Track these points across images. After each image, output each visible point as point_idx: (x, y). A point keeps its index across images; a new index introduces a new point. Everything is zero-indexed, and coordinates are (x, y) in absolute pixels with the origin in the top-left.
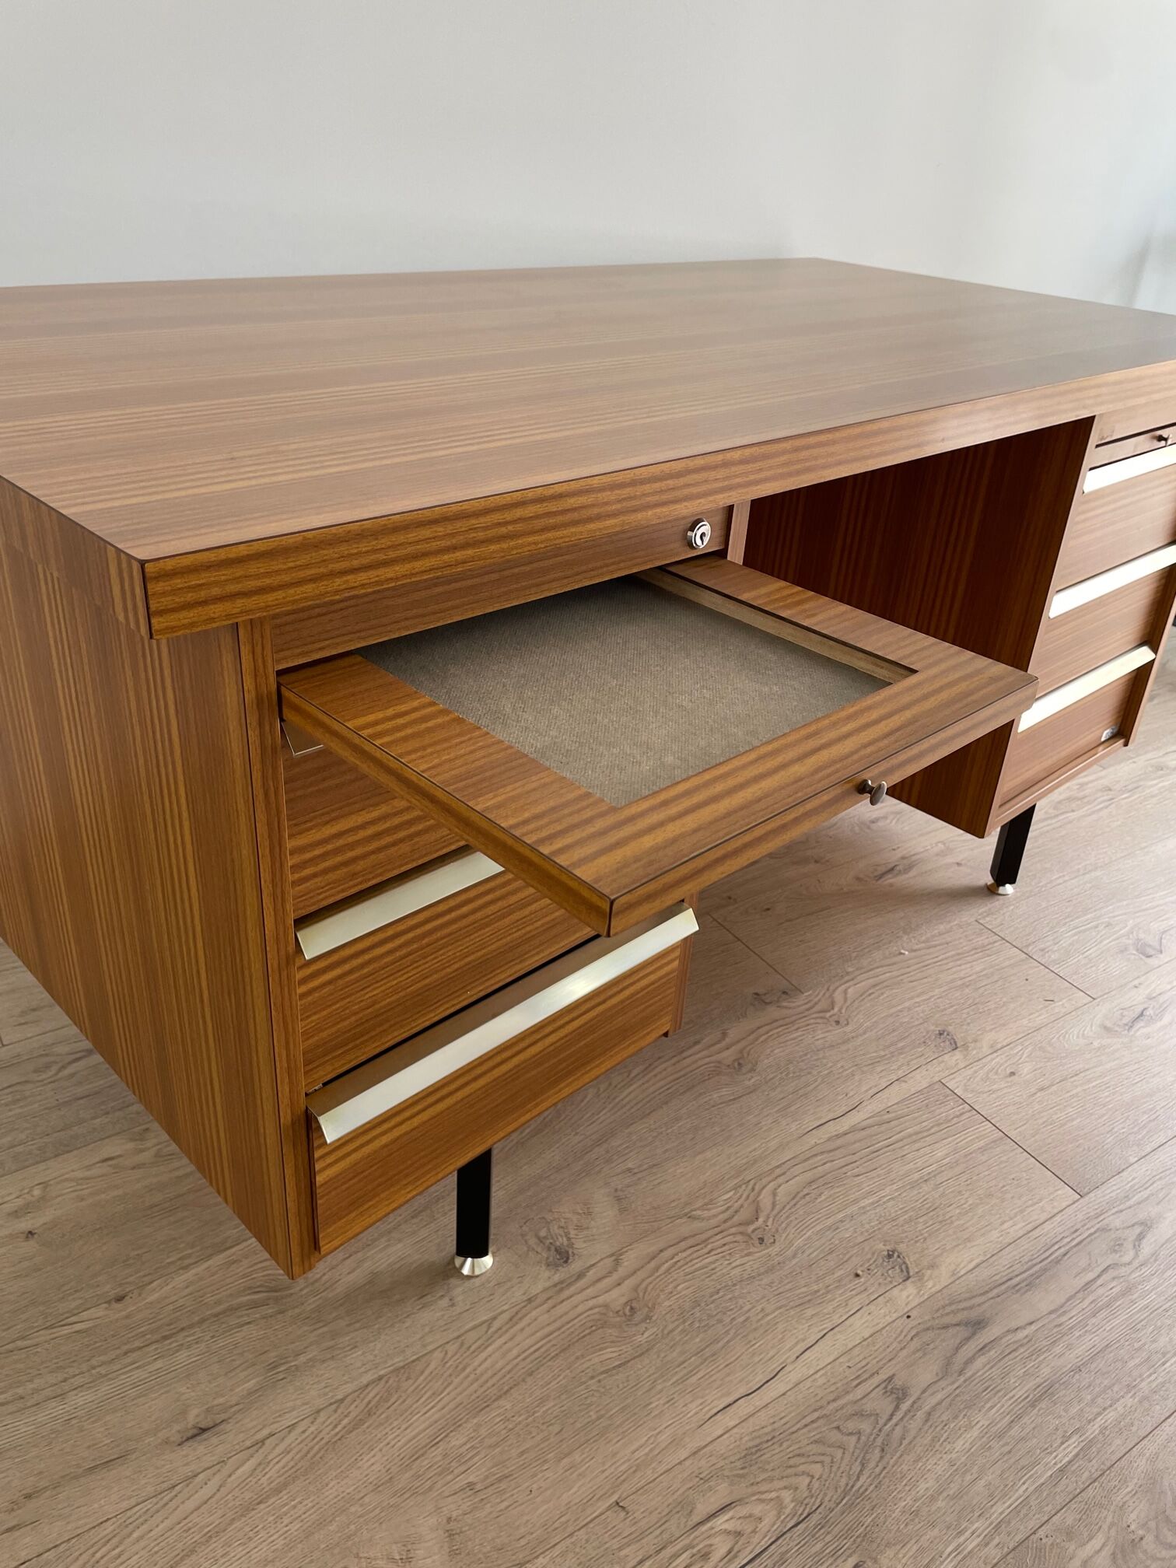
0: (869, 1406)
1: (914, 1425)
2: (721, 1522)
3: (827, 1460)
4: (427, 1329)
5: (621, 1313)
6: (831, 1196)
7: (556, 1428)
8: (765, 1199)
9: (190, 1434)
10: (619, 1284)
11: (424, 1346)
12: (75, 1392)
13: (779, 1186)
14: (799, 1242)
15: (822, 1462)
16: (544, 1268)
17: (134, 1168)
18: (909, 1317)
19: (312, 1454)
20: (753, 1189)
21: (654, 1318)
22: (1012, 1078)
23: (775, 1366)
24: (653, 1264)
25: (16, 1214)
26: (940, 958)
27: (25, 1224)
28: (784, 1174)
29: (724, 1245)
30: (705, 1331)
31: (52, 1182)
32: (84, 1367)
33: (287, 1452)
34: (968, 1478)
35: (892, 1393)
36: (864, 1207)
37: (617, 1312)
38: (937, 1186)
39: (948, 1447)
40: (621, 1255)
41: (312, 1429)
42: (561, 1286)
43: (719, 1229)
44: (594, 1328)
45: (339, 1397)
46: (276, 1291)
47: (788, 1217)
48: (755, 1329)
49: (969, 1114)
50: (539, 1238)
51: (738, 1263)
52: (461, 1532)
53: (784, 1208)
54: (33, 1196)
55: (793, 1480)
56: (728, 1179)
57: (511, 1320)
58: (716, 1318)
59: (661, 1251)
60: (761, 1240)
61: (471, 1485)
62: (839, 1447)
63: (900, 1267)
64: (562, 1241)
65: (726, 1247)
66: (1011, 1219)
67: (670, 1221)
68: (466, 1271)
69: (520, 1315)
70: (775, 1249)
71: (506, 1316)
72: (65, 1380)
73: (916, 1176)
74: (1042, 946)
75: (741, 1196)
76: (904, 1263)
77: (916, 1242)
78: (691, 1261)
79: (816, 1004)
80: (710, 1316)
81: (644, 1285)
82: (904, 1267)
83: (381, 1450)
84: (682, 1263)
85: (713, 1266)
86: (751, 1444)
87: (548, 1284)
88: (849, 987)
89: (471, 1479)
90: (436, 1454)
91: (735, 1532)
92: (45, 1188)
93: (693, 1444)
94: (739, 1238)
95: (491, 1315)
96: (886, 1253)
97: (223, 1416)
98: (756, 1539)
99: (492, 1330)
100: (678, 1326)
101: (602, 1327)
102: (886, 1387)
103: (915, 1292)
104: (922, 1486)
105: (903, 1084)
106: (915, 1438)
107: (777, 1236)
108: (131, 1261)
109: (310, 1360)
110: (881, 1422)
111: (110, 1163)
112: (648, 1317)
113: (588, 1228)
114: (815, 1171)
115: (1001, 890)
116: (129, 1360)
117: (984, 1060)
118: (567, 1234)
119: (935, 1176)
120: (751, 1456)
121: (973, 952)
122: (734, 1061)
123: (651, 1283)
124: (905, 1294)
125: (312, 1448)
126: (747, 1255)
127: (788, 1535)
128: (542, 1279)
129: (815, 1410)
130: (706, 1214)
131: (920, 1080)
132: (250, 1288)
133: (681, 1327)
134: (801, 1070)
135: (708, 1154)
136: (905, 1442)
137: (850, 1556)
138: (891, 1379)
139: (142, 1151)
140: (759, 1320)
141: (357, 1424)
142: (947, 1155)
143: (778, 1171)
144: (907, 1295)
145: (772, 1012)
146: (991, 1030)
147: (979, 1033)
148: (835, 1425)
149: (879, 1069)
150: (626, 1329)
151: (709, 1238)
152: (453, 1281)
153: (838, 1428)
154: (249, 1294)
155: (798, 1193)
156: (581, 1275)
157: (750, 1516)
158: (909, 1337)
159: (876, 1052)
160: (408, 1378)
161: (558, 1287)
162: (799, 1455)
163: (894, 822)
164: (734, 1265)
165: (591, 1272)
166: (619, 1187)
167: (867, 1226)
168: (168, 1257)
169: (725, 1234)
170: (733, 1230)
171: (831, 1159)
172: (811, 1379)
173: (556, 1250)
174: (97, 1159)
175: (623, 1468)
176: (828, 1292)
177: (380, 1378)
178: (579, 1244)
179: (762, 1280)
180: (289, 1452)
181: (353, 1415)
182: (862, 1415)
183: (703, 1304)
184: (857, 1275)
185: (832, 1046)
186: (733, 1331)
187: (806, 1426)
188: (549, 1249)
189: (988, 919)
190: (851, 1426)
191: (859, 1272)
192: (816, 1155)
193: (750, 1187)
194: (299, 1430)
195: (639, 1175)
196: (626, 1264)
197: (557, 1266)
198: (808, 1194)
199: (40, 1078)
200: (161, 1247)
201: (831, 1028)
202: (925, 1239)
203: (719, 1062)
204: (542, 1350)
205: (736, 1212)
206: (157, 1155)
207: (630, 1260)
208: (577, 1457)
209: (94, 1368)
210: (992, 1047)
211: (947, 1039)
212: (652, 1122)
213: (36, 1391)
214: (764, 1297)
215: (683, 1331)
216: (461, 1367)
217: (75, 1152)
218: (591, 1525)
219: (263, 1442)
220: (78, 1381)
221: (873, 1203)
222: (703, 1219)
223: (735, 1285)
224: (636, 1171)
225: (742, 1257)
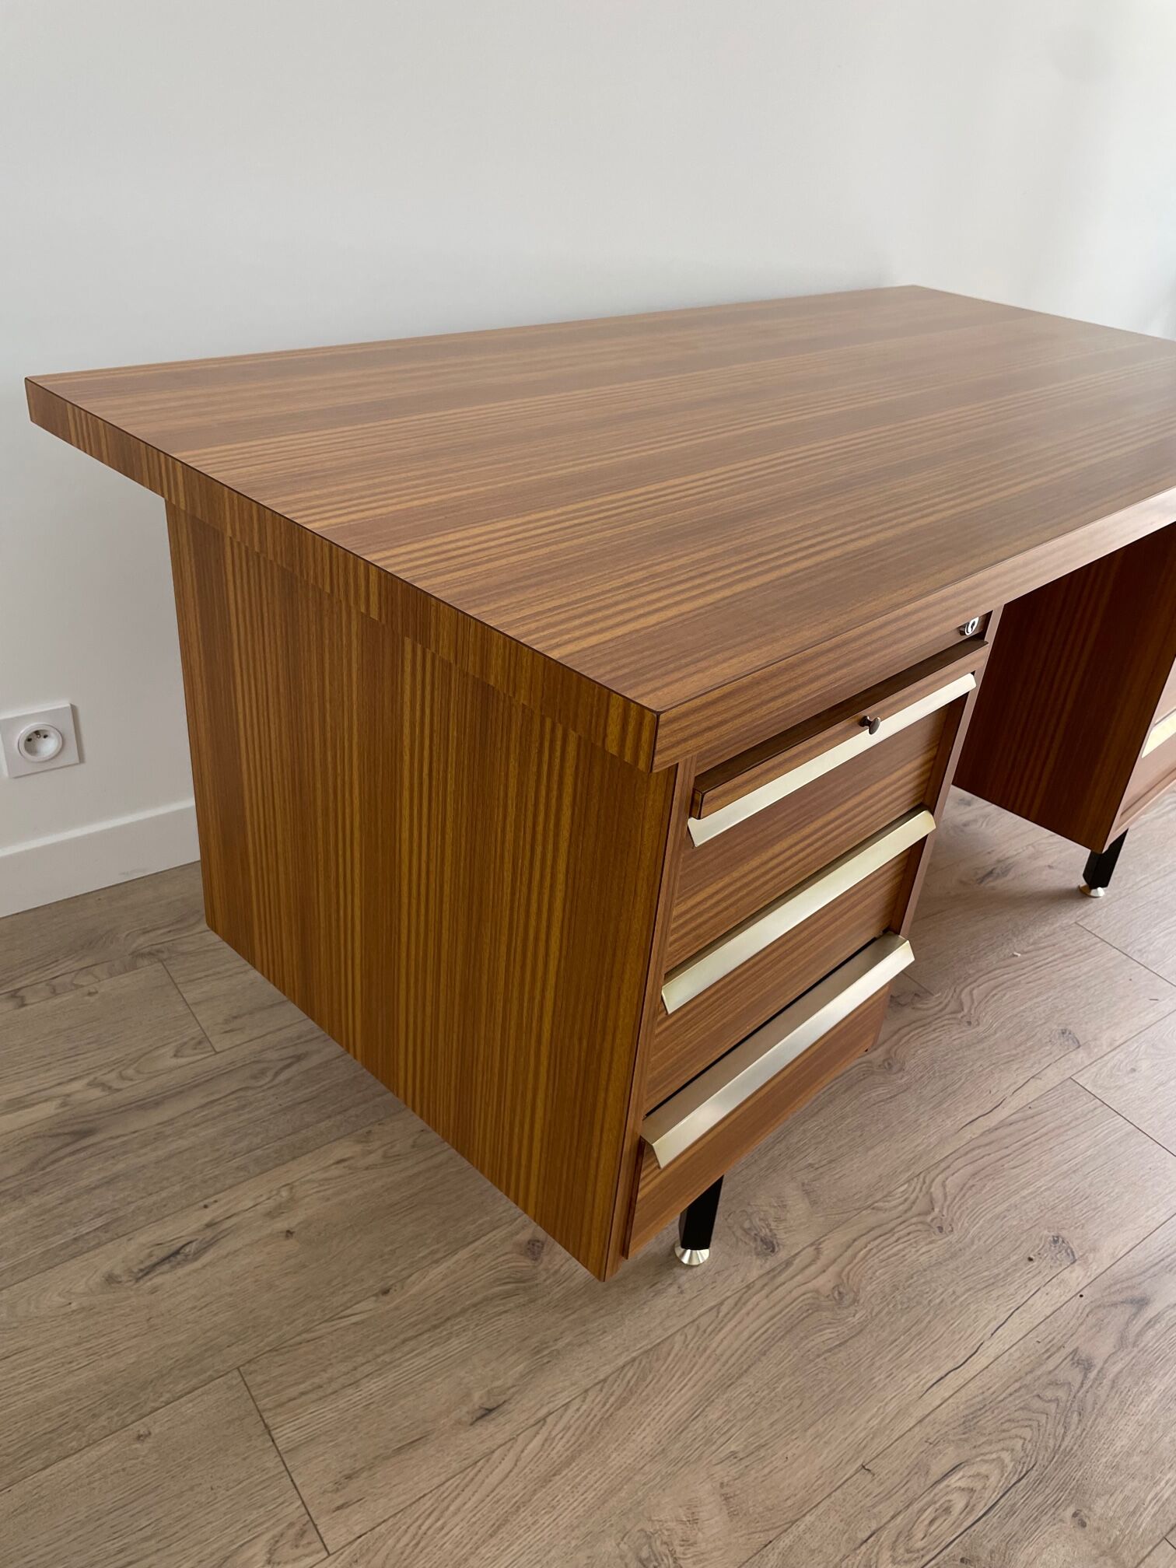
0: (1061, 1376)
1: (1103, 1392)
2: (954, 1481)
3: (1035, 1424)
4: (664, 1315)
5: (831, 1297)
6: (993, 1187)
7: (797, 1402)
8: (937, 1191)
9: (478, 1414)
10: (824, 1271)
11: (666, 1330)
12: (366, 1380)
13: (947, 1179)
14: (973, 1231)
15: (1030, 1426)
16: (755, 1257)
17: (367, 1169)
18: (1081, 1296)
19: (590, 1429)
20: (924, 1182)
21: (861, 1301)
22: (1133, 1075)
23: (973, 1342)
24: (850, 1252)
25: (271, 1215)
26: (1050, 960)
27: (281, 1225)
28: (949, 1167)
29: (909, 1234)
30: (908, 1312)
31: (297, 1184)
32: (370, 1356)
33: (567, 1428)
34: (1156, 1436)
35: (1078, 1363)
36: (1024, 1197)
37: (828, 1297)
38: (1086, 1176)
39: (1134, 1410)
40: (820, 1244)
41: (584, 1407)
42: (774, 1274)
43: (900, 1220)
44: (810, 1311)
45: (602, 1377)
46: (524, 1282)
47: (959, 1208)
48: (951, 1310)
49: (1102, 1109)
50: (744, 1230)
51: (924, 1250)
52: (735, 1495)
53: (954, 1199)
54: (282, 1197)
55: (1008, 1443)
56: (900, 1173)
57: (736, 1305)
58: (915, 1300)
59: (855, 1240)
60: (941, 1229)
61: (734, 1454)
62: (1042, 1413)
63: (1066, 1251)
64: (765, 1232)
65: (911, 1236)
66: (1155, 1205)
67: (856, 1212)
68: (685, 1260)
69: (743, 1301)
70: (953, 1238)
71: (731, 1302)
72: (355, 1369)
73: (1065, 1167)
74: (1139, 947)
75: (915, 1188)
76: (1069, 1247)
77: (1076, 1228)
78: (883, 1249)
79: (947, 1005)
80: (909, 1299)
81: (847, 1269)
82: (1069, 1251)
83: (649, 1425)
84: (875, 1251)
85: (903, 1253)
86: (967, 1412)
87: (762, 1272)
88: (973, 989)
89: (733, 1448)
90: (698, 1425)
91: (968, 1489)
92: (292, 1189)
93: (919, 1413)
94: (920, 1227)
95: (719, 1300)
96: (1051, 1239)
97: (504, 1398)
98: (986, 1495)
99: (721, 1315)
100: (883, 1309)
101: (817, 1311)
102: (1073, 1359)
103: (1083, 1273)
104: (1119, 1444)
105: (1038, 1081)
106: (1105, 1403)
107: (953, 1226)
108: (386, 1257)
109: (568, 1344)
110: (1074, 1390)
111: (346, 1164)
112: (855, 1301)
113: (785, 1220)
114: (976, 1164)
115: (1093, 892)
116: (406, 1349)
117: (1106, 1058)
118: (768, 1225)
119: (1081, 1167)
120: (969, 1424)
121: (1079, 953)
122: (884, 1061)
123: (851, 1269)
124: (1074, 1275)
125: (589, 1424)
126: (931, 1243)
127: (1013, 1490)
128: (756, 1268)
129: (1016, 1381)
130: (888, 1205)
131: (1052, 1077)
132: (498, 1279)
133: (887, 1309)
134: (946, 1069)
135: (878, 1150)
136: (1098, 1406)
137: (1068, 1505)
138: (1075, 1351)
139: (370, 1152)
140: (952, 1302)
141: (623, 1402)
142: (1089, 1147)
143: (943, 1165)
144: (1076, 1277)
145: (909, 1014)
146: (1108, 1028)
147: (1097, 1031)
148: (1035, 1393)
149: (1015, 1067)
150: (838, 1312)
151: (894, 1229)
152: (677, 1271)
153: (1038, 1396)
154: (500, 1285)
155: (965, 1185)
156: (788, 1263)
157: (978, 1474)
158: (1084, 1315)
159: (1008, 1051)
160: (657, 1360)
161: (772, 1274)
162: (1009, 1420)
163: (984, 824)
164: (921, 1252)
165: (797, 1261)
166: (806, 1181)
167: (1031, 1215)
168: (419, 1253)
169: (906, 1224)
170: (914, 1220)
171: (987, 1152)
172: (1007, 1353)
173: (762, 1240)
174: (332, 1162)
175: (862, 1435)
176: (1008, 1275)
177: (634, 1360)
178: (781, 1235)
179: (948, 1265)
180: (569, 1428)
181: (617, 1393)
182: (1057, 1384)
183: (901, 1288)
184: (1030, 1259)
185: (969, 1046)
186: (932, 1313)
187: (1011, 1395)
188: (755, 1240)
189: (1086, 921)
190: (1049, 1394)
191: (1032, 1257)
192: (973, 1149)
193: (921, 1180)
194: (573, 1407)
195: (821, 1170)
196: (826, 1252)
197: (766, 1255)
198: (973, 1186)
199: (260, 1083)
200: (411, 1243)
201: (964, 1029)
202: (1083, 1225)
203: (870, 1062)
204: (770, 1331)
205: (914, 1203)
206: (385, 1156)
207: (829, 1249)
208: (820, 1427)
209: (378, 1356)
210: (1111, 1044)
211: (1069, 1038)
212: (822, 1120)
213: (331, 1380)
214: (952, 1281)
215: (889, 1313)
216: (701, 1349)
217: (310, 1155)
218: (845, 1486)
219: (544, 1419)
220: (368, 1369)
221: (1032, 1193)
222: (886, 1210)
223: (925, 1270)
224: (816, 1166)
225: (927, 1245)
